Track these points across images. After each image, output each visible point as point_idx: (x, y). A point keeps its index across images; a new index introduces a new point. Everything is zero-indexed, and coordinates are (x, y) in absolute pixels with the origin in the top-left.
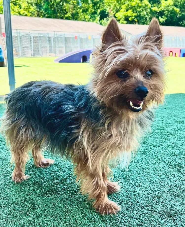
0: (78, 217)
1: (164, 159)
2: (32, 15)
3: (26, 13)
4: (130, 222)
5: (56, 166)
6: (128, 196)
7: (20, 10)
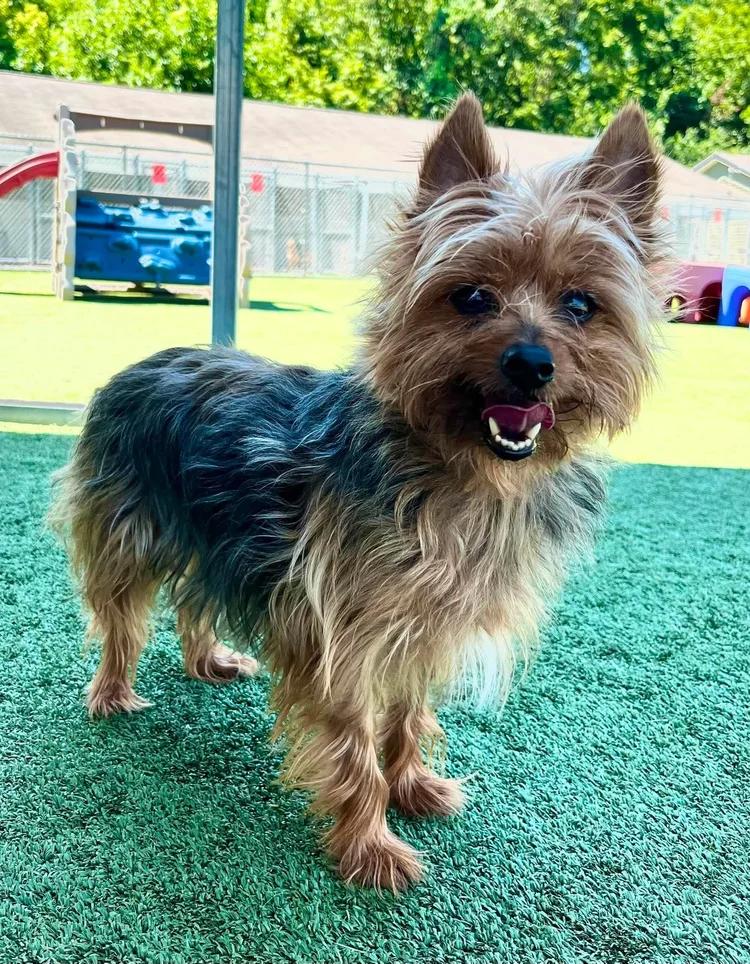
0: (252, 871)
1: (715, 732)
2: (379, 106)
3: (354, 97)
4: (439, 930)
5: (260, 684)
6: (485, 839)
7: (330, 87)
